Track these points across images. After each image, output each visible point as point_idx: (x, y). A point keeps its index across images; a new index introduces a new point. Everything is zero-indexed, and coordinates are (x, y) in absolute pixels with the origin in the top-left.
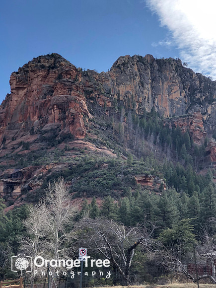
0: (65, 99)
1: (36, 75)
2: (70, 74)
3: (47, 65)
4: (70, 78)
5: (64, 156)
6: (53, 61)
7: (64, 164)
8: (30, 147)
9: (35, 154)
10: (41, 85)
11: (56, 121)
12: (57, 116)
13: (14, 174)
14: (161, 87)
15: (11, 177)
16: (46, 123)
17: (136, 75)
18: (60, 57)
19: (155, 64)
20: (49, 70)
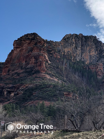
0: (38, 54)
1: (25, 42)
2: (41, 43)
3: (30, 38)
4: (41, 45)
5: (34, 80)
6: (33, 36)
7: (34, 84)
8: (20, 75)
9: (22, 78)
10: (27, 47)
11: (33, 64)
12: (34, 62)
13: (11, 87)
14: (86, 49)
15: (10, 88)
16: (29, 64)
17: (73, 43)
18: (37, 35)
19: (84, 38)
20: (31, 40)
